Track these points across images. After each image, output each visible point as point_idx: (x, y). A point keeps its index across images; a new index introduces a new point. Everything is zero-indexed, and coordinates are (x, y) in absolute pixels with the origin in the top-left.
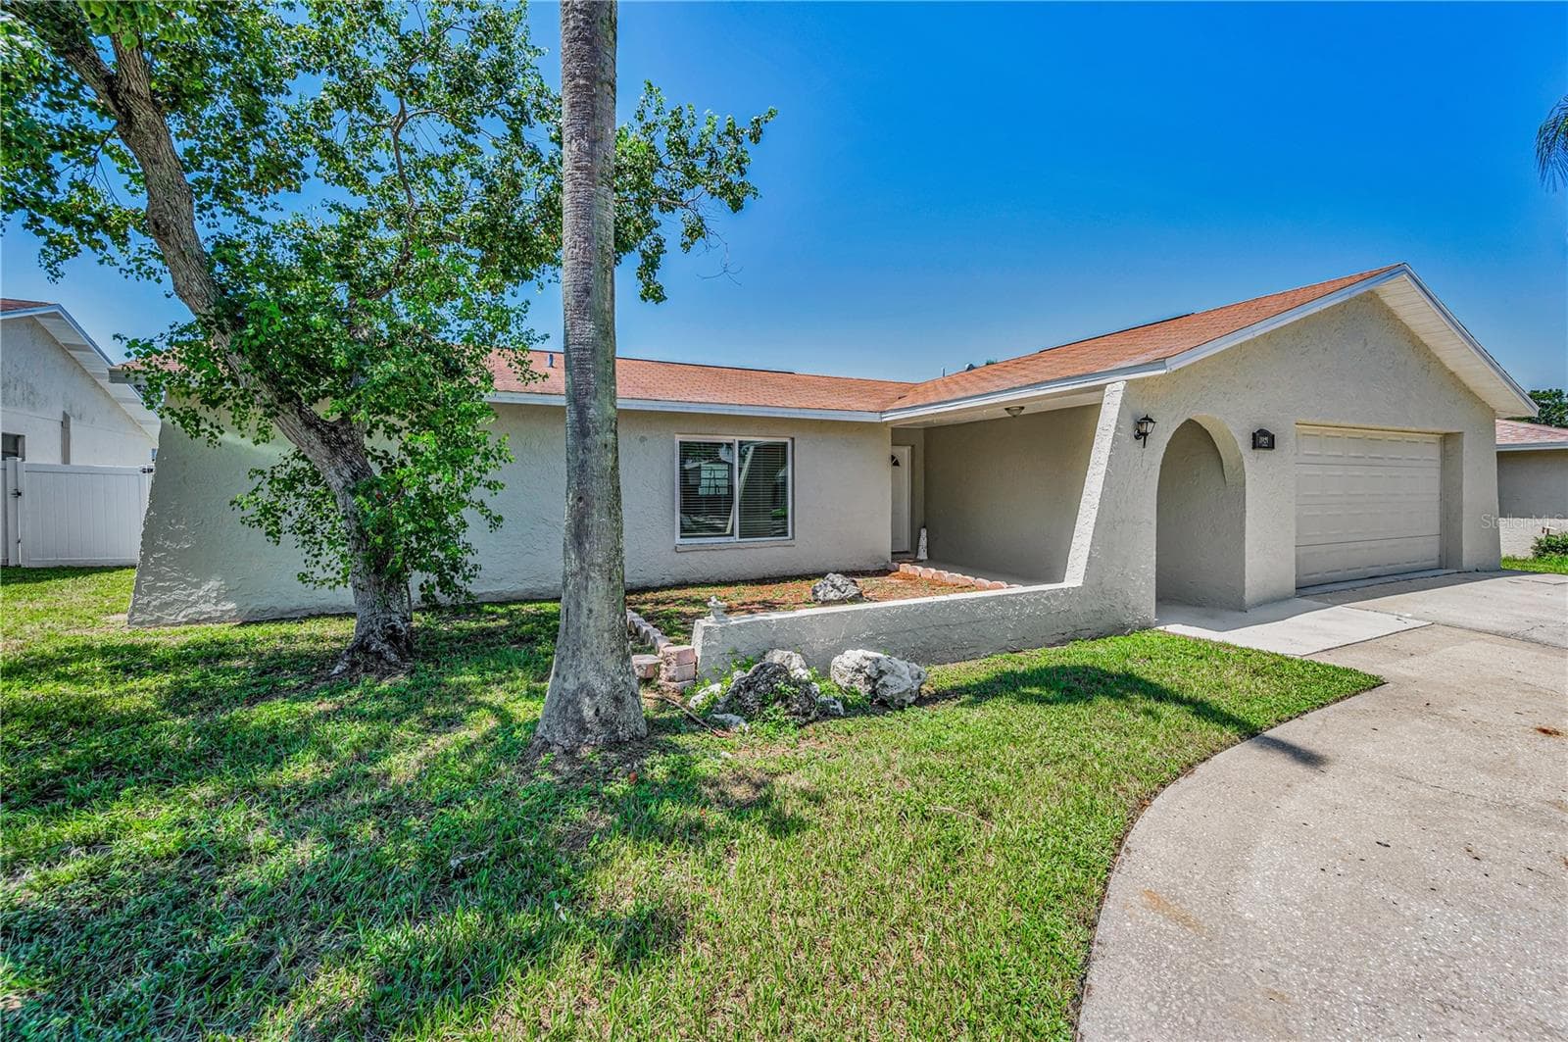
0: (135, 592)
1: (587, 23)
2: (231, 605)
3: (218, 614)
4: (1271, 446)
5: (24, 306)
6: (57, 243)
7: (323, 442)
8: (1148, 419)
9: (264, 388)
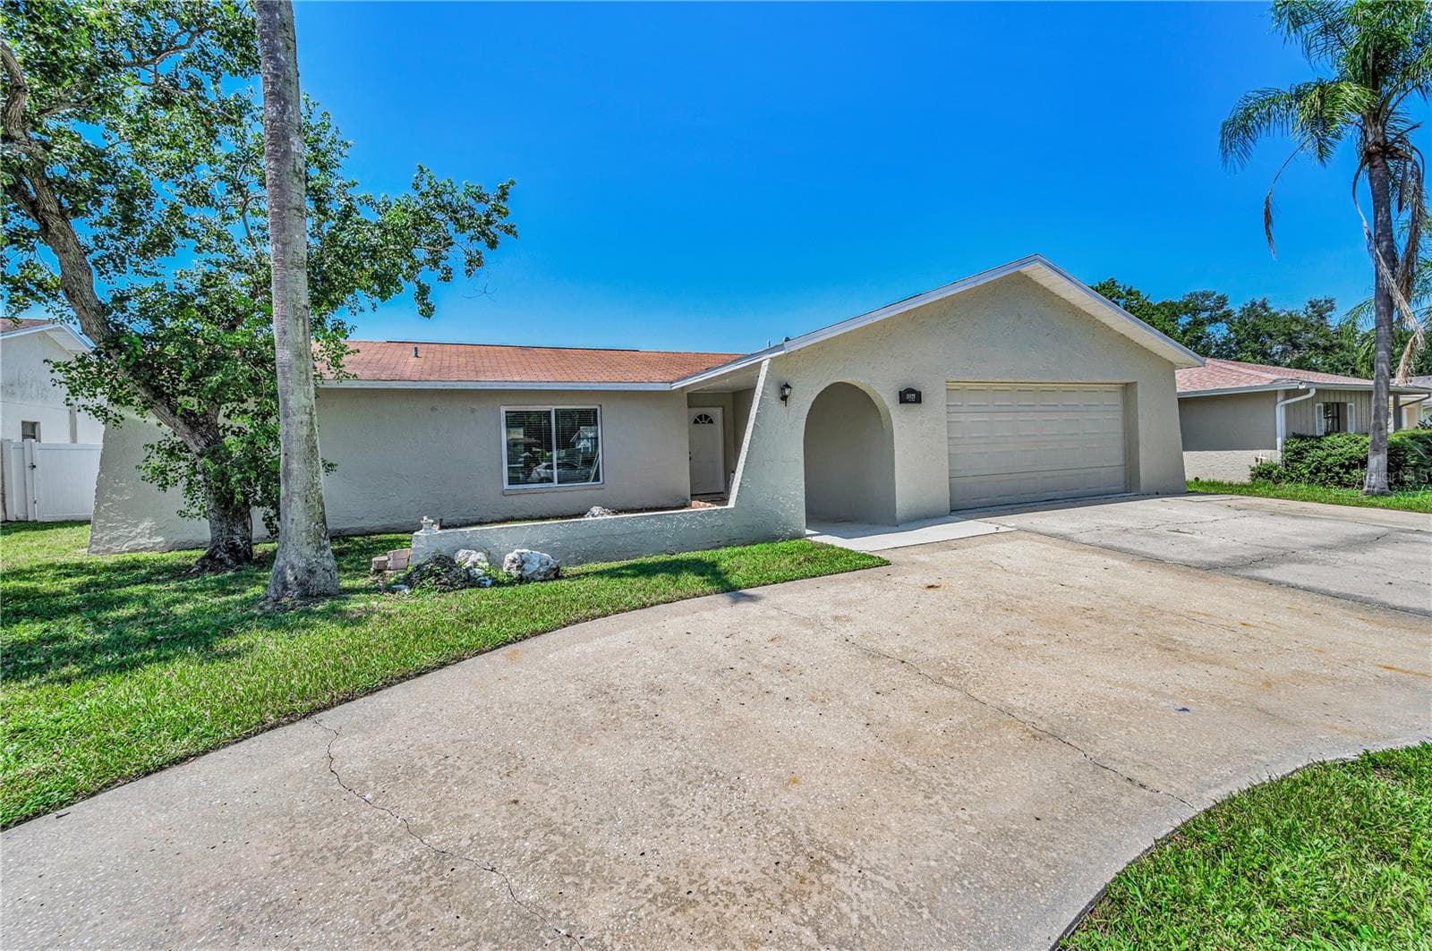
0: (92, 531)
1: (276, 175)
2: (160, 539)
3: (151, 545)
4: (918, 400)
5: (34, 325)
6: (15, 302)
7: (185, 423)
8: (787, 386)
9: (142, 391)
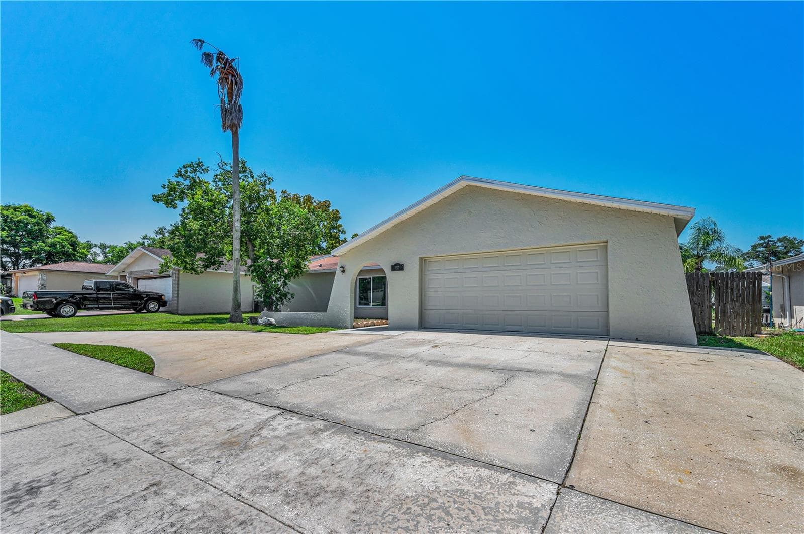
4: (401, 269)
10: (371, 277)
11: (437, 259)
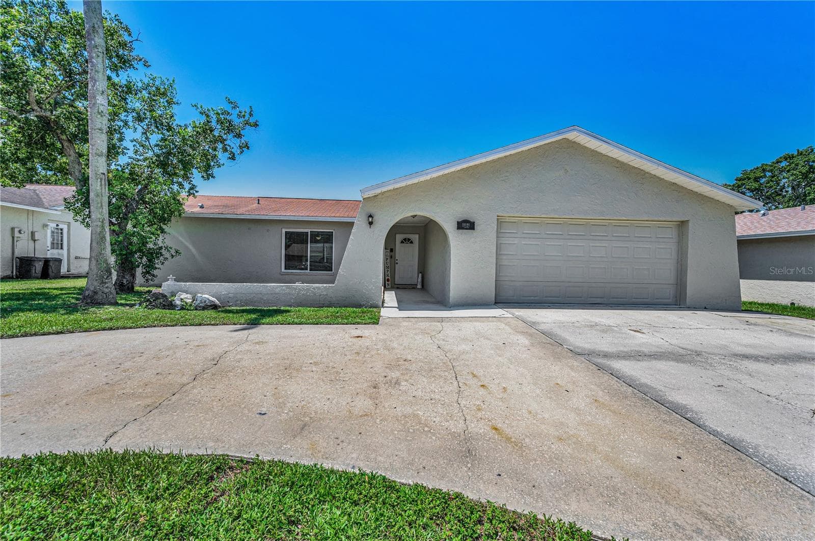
4: (473, 227)
8: (371, 216)
10: (309, 231)
11: (512, 220)
